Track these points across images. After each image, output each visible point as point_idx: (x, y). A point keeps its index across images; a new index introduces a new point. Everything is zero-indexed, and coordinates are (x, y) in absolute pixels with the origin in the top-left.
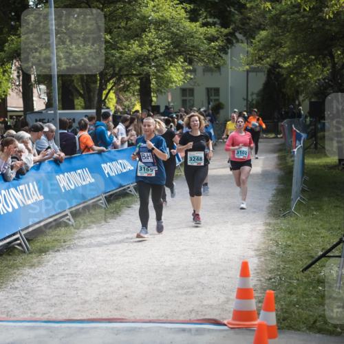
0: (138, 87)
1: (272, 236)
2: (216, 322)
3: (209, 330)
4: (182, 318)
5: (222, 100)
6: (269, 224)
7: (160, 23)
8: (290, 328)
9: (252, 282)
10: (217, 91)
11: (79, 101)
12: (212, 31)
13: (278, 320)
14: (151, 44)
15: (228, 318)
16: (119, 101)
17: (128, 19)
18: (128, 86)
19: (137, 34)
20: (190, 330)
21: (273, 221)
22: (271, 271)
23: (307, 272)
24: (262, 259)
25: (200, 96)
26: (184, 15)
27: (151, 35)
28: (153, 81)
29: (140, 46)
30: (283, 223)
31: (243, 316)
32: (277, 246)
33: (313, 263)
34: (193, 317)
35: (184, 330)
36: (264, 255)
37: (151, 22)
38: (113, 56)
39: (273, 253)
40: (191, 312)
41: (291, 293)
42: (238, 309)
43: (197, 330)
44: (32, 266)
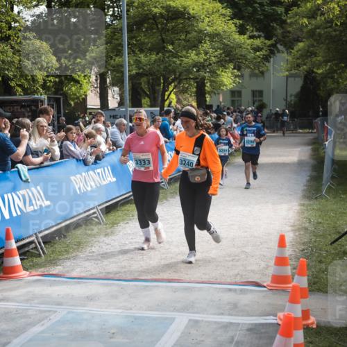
0: (195, 89)
1: (306, 215)
2: (257, 285)
3: (251, 291)
4: (229, 280)
5: (265, 101)
6: (303, 205)
7: (214, 36)
8: (319, 290)
9: (288, 252)
10: (261, 93)
11: (145, 101)
12: (258, 42)
13: (309, 284)
14: (206, 53)
15: (267, 281)
16: (179, 101)
17: (187, 32)
18: (187, 88)
19: (194, 45)
20: (235, 290)
21: (307, 202)
22: (303, 244)
23: (335, 245)
24: (297, 234)
25: (246, 97)
26: (234, 29)
27: (206, 46)
28: (208, 85)
29: (197, 55)
30: (316, 205)
31: (279, 280)
32: (310, 223)
33: (340, 237)
34: (238, 279)
35: (230, 290)
36: (299, 230)
37: (206, 35)
38: (174, 62)
39: (306, 229)
40: (236, 275)
41: (320, 262)
42: (276, 274)
43: (241, 290)
44: (106, 235)
